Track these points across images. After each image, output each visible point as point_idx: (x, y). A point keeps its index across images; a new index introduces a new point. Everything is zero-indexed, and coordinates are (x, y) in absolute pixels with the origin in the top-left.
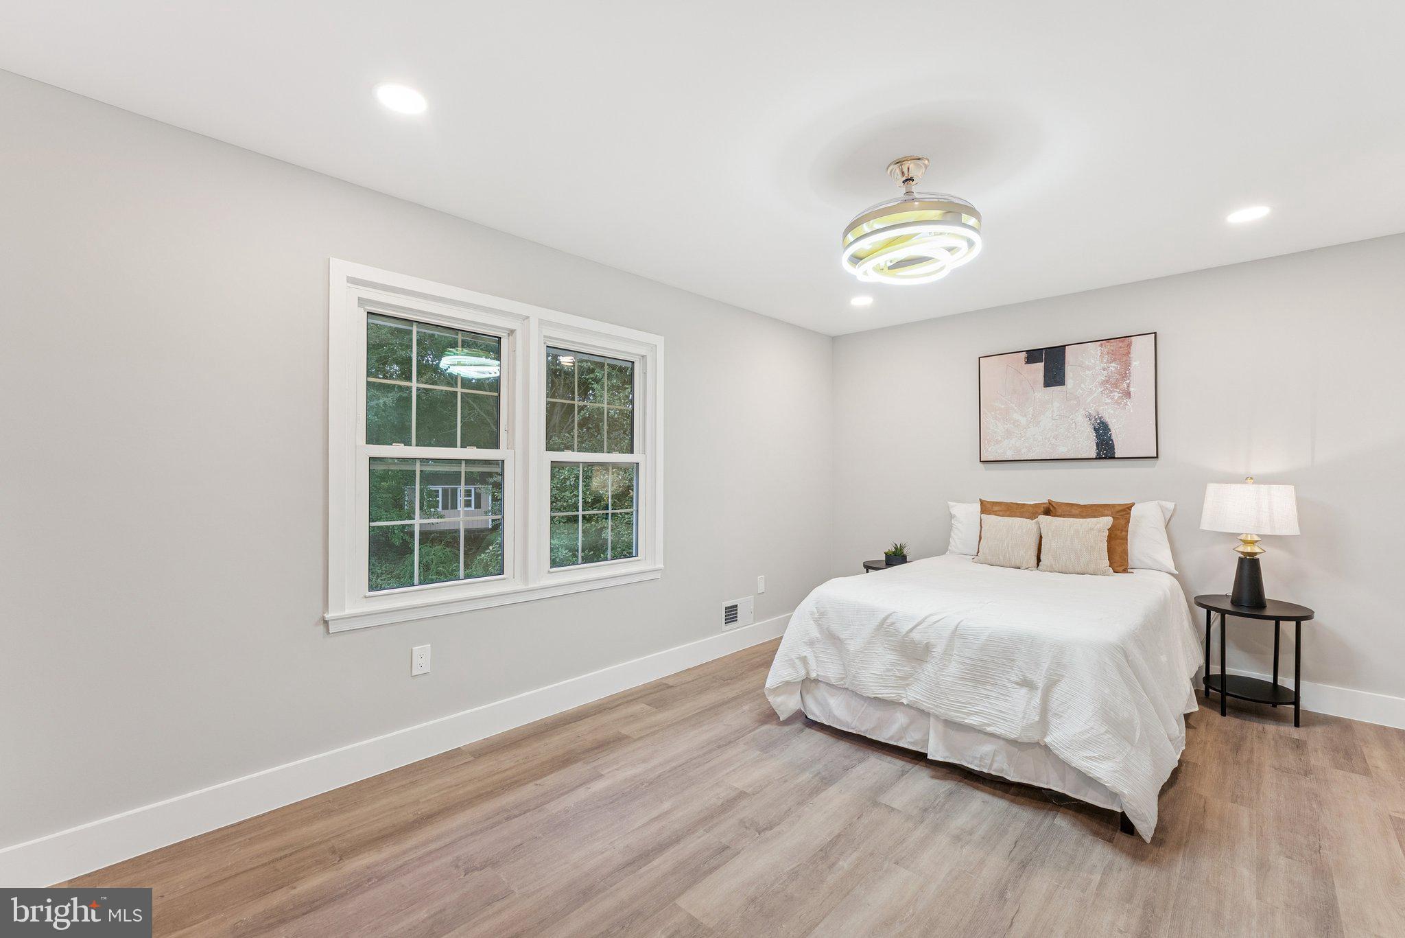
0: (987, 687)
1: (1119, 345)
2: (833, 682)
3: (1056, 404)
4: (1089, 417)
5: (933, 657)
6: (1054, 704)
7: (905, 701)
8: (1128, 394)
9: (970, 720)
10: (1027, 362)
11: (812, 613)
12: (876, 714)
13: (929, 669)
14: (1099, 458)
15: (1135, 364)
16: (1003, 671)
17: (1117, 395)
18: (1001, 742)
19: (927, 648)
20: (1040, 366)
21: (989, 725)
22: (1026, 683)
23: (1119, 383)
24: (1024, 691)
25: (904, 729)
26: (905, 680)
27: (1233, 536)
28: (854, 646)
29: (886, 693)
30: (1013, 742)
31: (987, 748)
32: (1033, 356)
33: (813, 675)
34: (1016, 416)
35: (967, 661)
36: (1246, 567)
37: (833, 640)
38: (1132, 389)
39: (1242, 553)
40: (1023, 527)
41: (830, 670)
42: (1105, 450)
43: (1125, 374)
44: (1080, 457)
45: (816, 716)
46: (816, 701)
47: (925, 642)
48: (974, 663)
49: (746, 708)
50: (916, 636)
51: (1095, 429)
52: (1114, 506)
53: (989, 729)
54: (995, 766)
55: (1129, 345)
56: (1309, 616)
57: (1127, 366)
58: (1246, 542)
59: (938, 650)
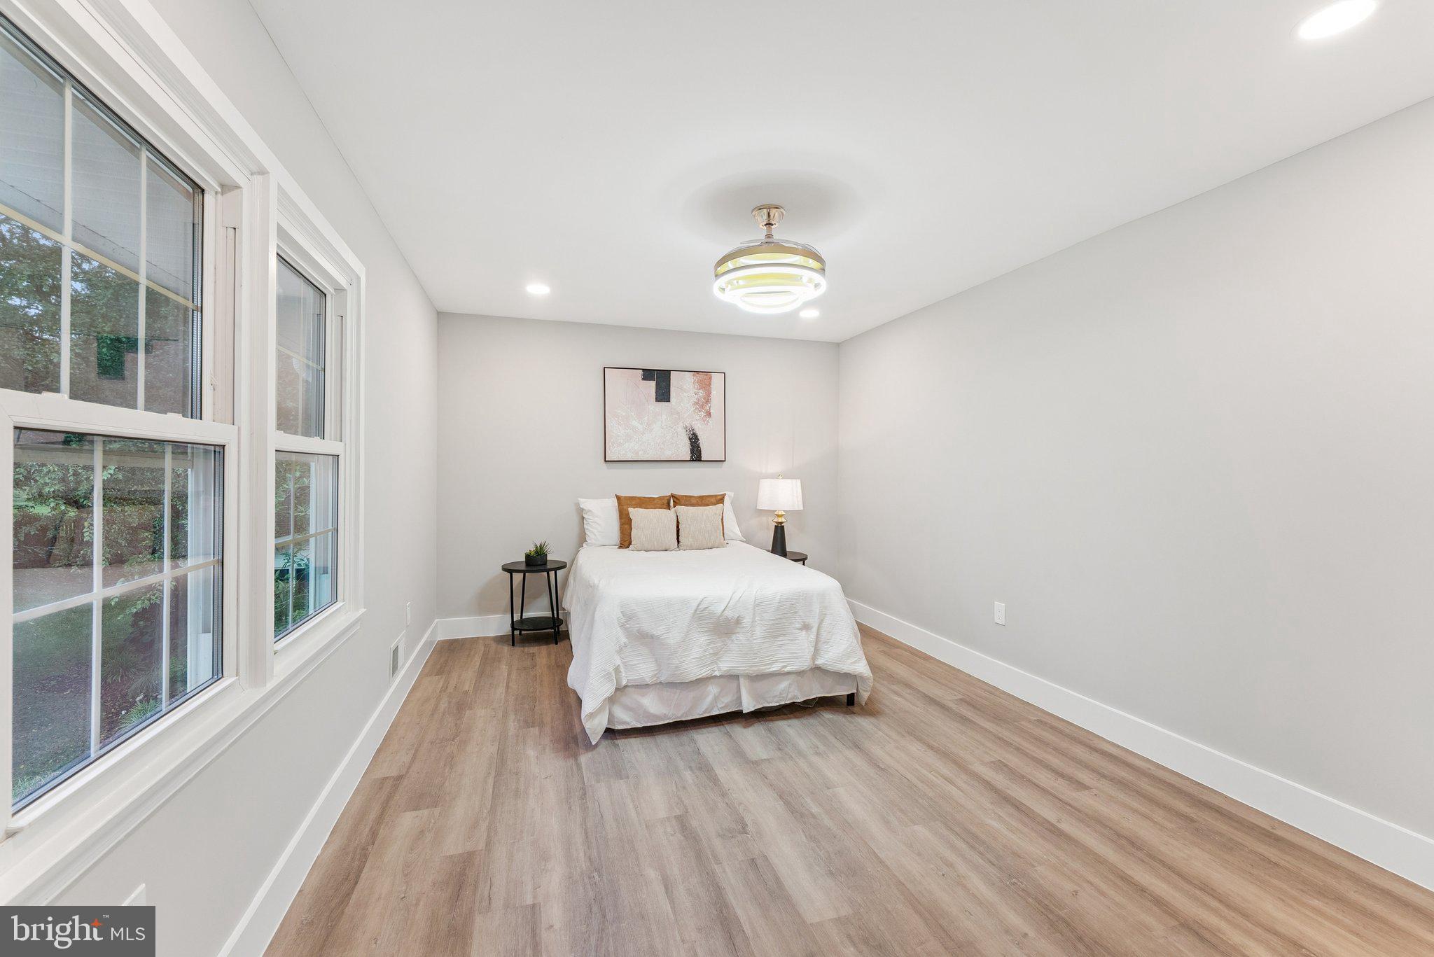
0: (781, 639)
1: (704, 376)
2: (649, 681)
3: (664, 417)
4: (686, 428)
5: (743, 627)
6: (824, 636)
7: (717, 673)
8: (709, 414)
9: (774, 668)
10: (644, 379)
11: (619, 619)
12: (691, 695)
13: (740, 638)
14: (692, 460)
15: (714, 393)
16: (790, 623)
17: (703, 414)
18: (793, 677)
19: (738, 621)
20: (653, 383)
21: (785, 667)
22: (806, 627)
23: (703, 404)
24: (803, 633)
25: (716, 699)
26: (717, 655)
27: (771, 512)
28: (673, 638)
29: (704, 673)
30: (800, 673)
31: (784, 685)
32: (648, 374)
33: (624, 682)
34: (635, 423)
35: (766, 623)
36: (779, 531)
37: (644, 639)
38: (711, 411)
39: (776, 522)
40: (667, 516)
41: (644, 670)
42: (696, 454)
43: (708, 401)
44: (679, 459)
45: (628, 724)
46: (628, 708)
47: (736, 617)
48: (772, 622)
49: (531, 753)
50: (729, 614)
51: (690, 439)
52: (716, 496)
53: (786, 670)
54: (790, 696)
55: (710, 378)
56: (806, 559)
57: (709, 393)
58: (778, 516)
59: (747, 620)
